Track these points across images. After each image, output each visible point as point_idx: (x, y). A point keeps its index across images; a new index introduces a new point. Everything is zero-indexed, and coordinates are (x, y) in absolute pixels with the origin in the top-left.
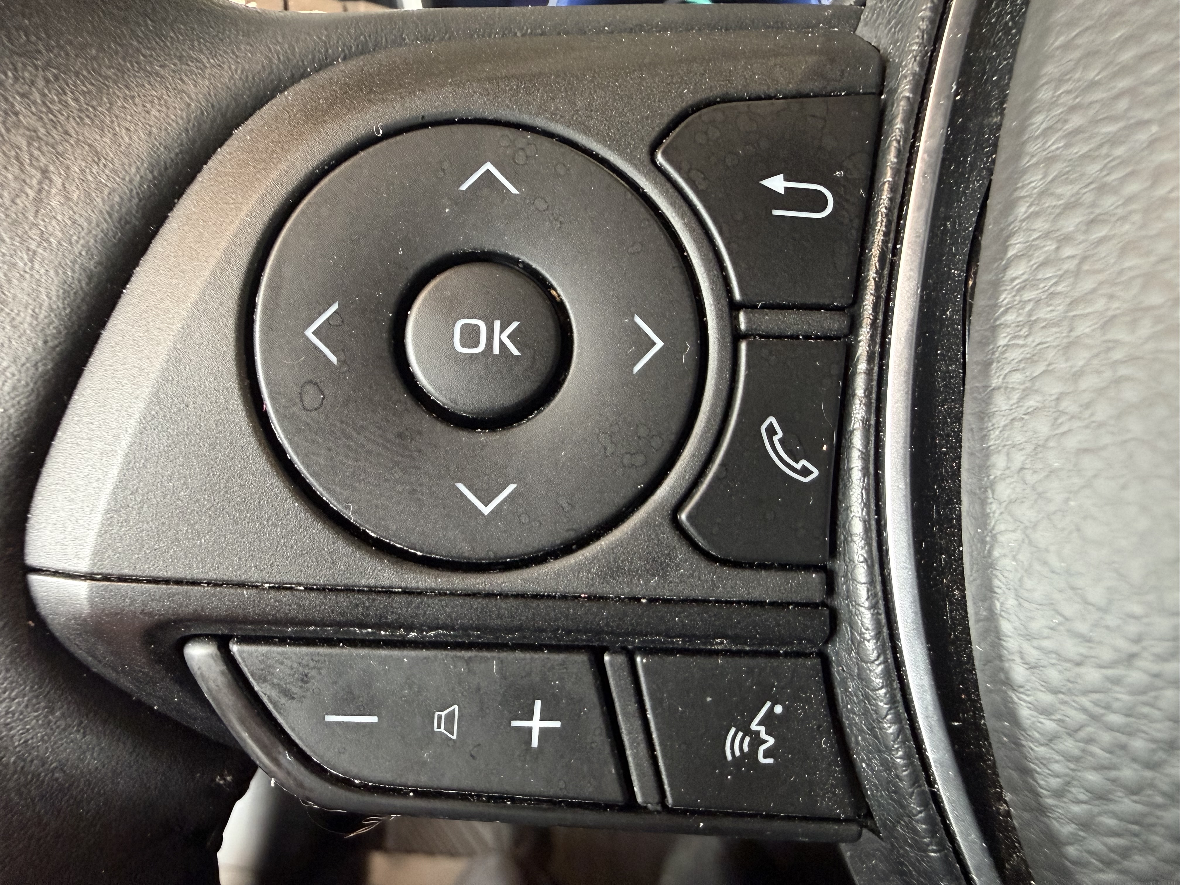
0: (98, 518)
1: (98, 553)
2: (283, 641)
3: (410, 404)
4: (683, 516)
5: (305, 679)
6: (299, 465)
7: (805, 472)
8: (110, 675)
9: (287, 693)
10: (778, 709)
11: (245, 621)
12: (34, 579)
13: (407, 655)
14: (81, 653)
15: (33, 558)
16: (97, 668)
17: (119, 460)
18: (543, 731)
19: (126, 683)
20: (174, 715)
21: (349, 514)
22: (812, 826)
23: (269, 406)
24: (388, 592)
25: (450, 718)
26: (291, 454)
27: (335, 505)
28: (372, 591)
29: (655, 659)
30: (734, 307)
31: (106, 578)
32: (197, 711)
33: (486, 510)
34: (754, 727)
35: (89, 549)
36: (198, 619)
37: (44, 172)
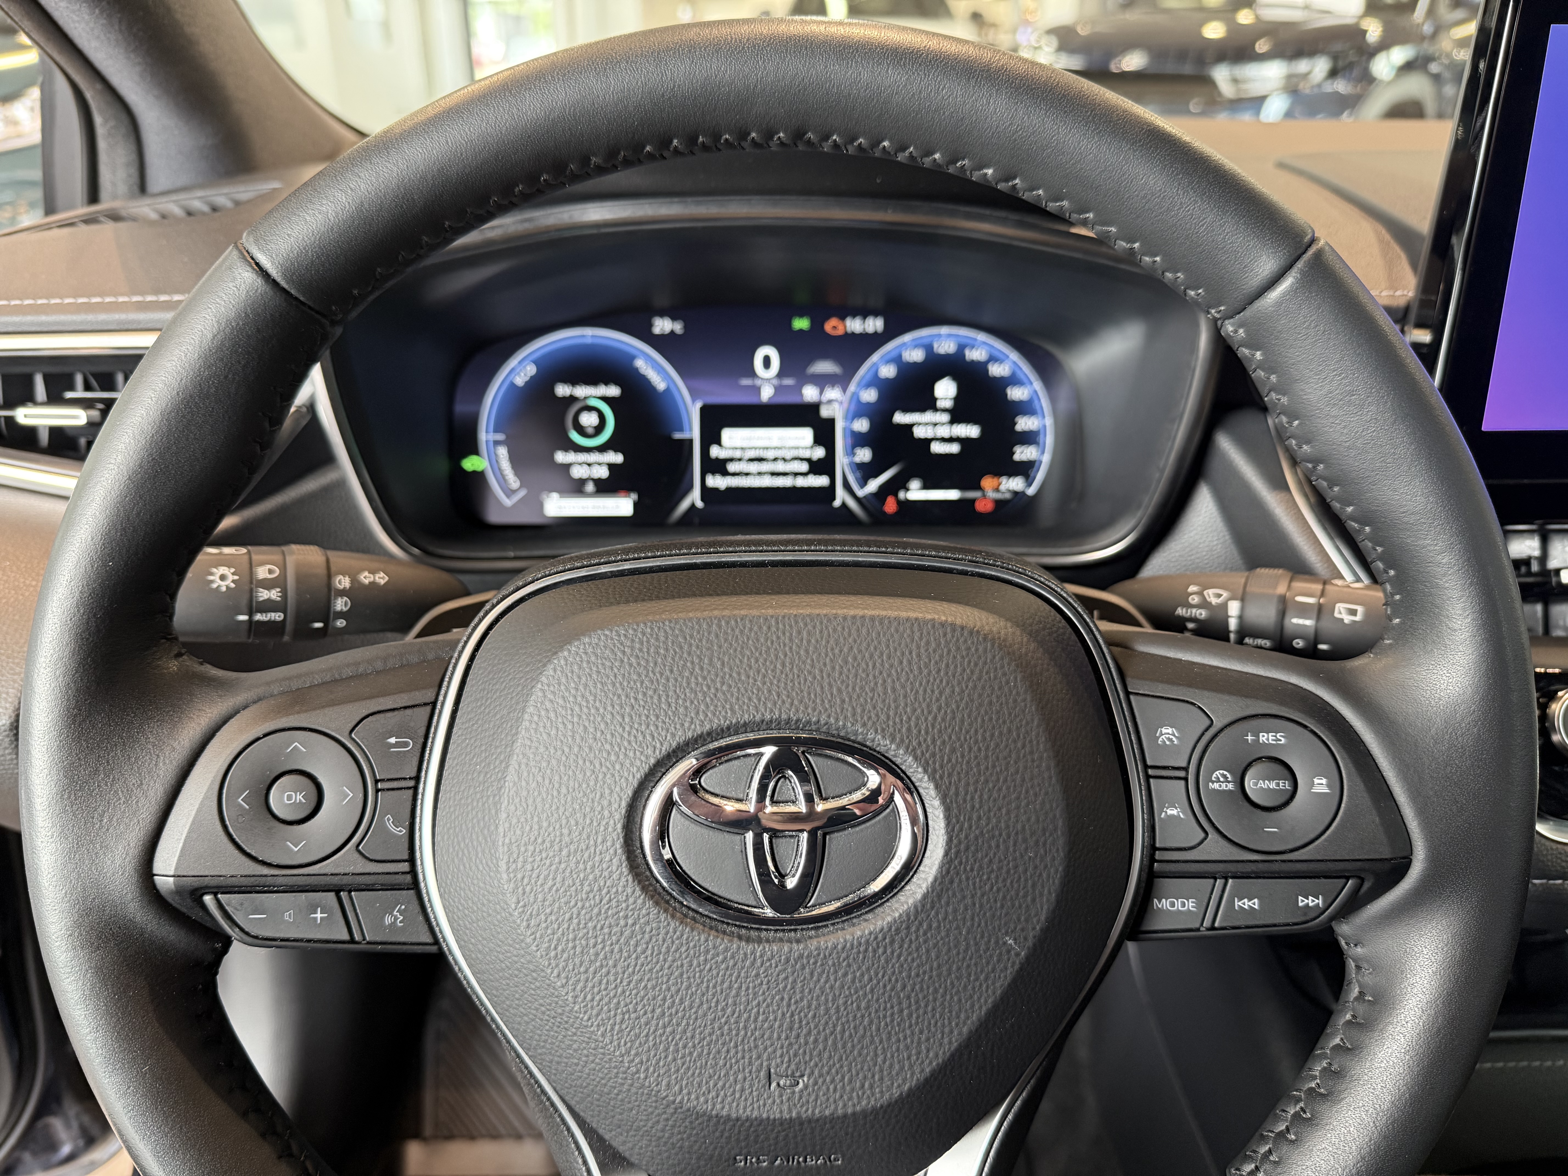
0: (176, 858)
1: (176, 869)
2: (235, 893)
3: (272, 819)
4: (360, 847)
5: (242, 904)
6: (237, 840)
7: (400, 831)
8: (178, 906)
9: (236, 909)
10: (403, 907)
11: (222, 887)
12: (156, 877)
13: (275, 895)
14: (170, 900)
15: (155, 871)
16: (175, 905)
17: (182, 841)
18: (321, 918)
19: (184, 910)
20: (199, 920)
21: (253, 853)
22: (421, 947)
23: (228, 823)
24: (266, 876)
25: (290, 914)
26: (235, 837)
27: (248, 851)
28: (261, 876)
29: (357, 893)
30: (377, 781)
31: (179, 876)
32: (207, 918)
33: (296, 849)
34: (395, 913)
35: (173, 869)
36: (207, 887)
37: (158, 756)
